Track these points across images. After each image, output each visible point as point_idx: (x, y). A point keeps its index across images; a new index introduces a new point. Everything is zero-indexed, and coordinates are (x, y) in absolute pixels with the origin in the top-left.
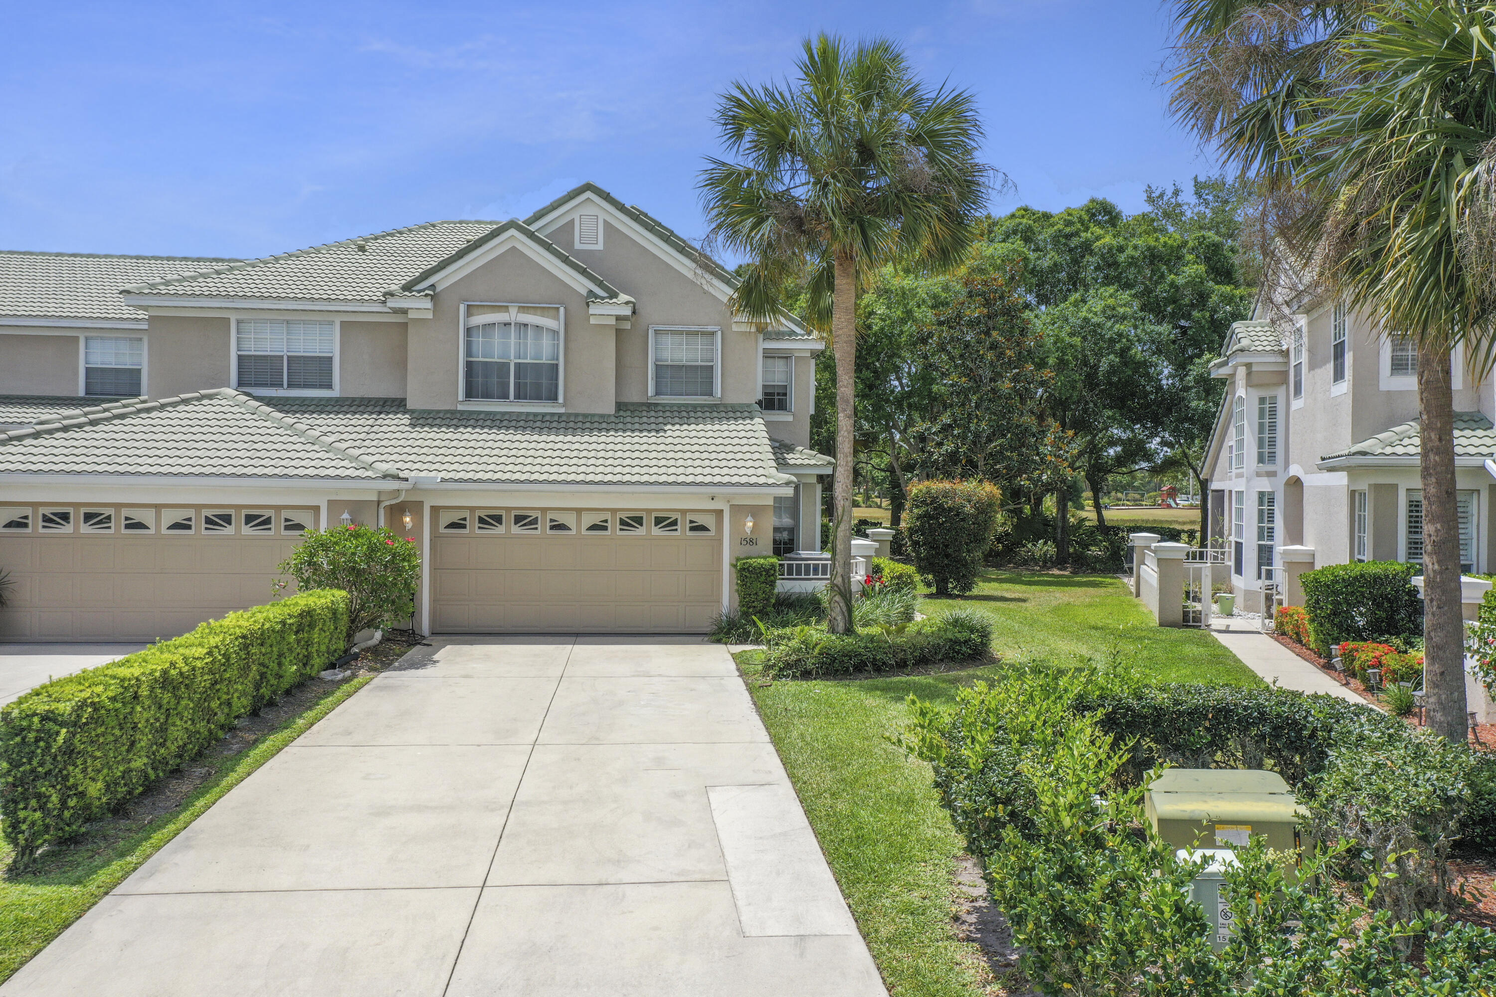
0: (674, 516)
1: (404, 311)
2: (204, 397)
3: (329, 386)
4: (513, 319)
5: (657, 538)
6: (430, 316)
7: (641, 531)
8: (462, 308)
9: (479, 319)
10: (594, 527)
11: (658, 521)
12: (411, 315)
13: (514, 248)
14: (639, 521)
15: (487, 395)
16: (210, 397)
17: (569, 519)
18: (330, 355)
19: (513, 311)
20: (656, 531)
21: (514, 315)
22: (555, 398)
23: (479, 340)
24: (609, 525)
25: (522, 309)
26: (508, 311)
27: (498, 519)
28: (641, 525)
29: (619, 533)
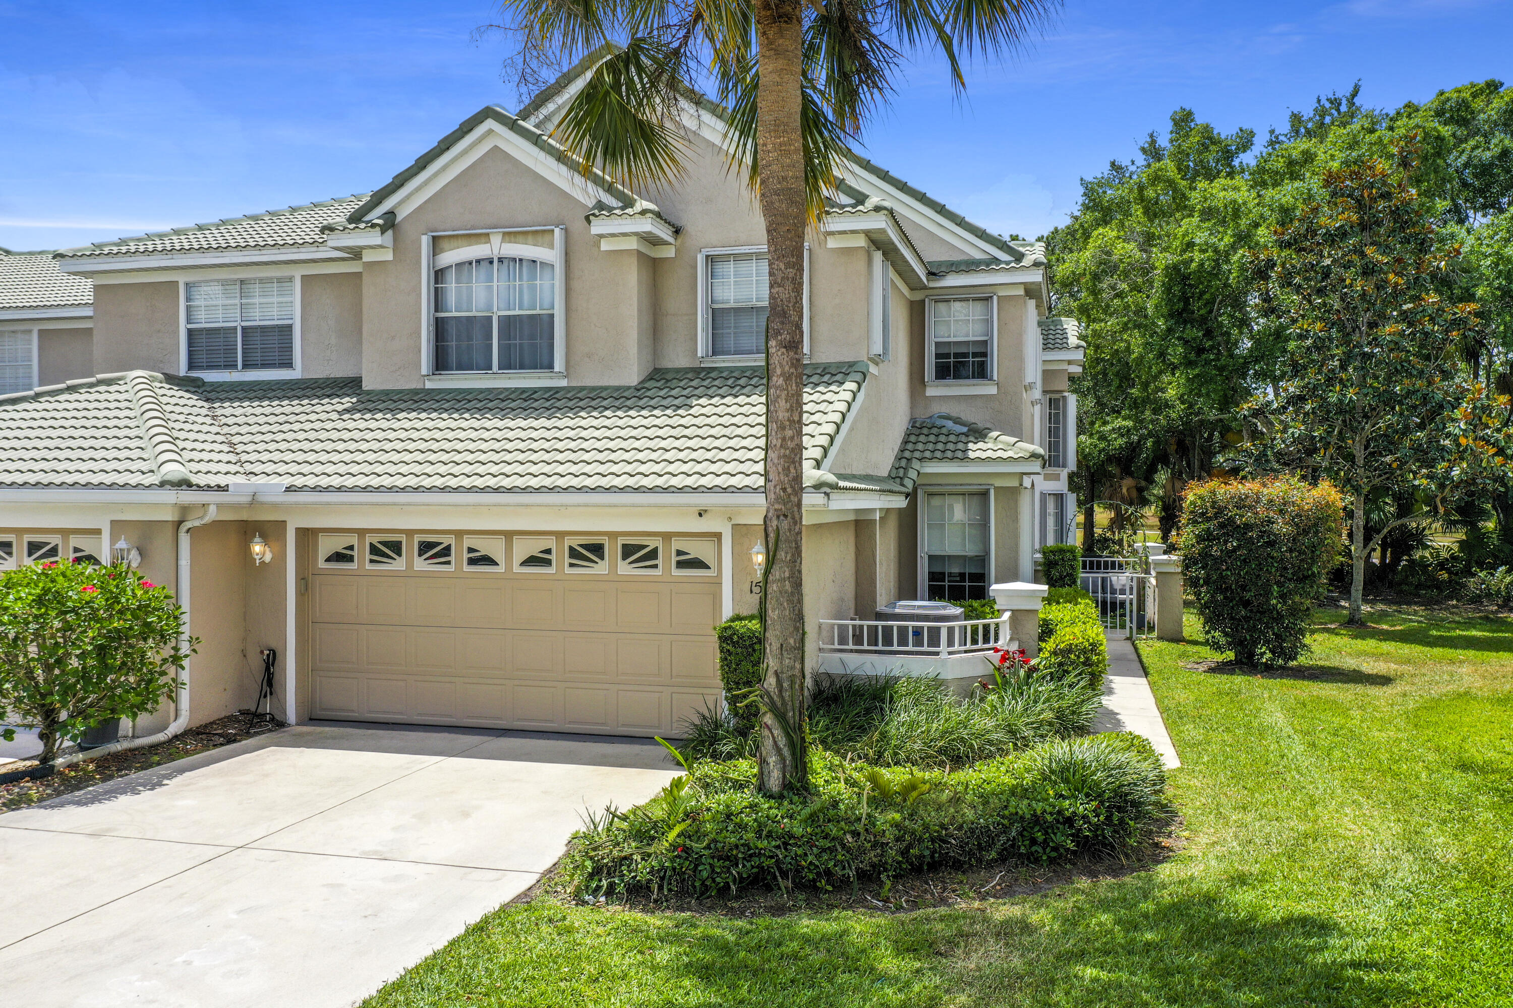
0: (652, 543)
1: (356, 253)
2: (100, 382)
3: (289, 365)
4: (496, 252)
5: (628, 579)
6: (388, 256)
7: (601, 568)
8: (425, 241)
9: (450, 257)
10: (531, 561)
11: (628, 551)
12: (368, 257)
13: (496, 147)
14: (597, 550)
15: (464, 366)
16: (109, 382)
17: (494, 548)
18: (289, 322)
19: (496, 240)
20: (625, 568)
21: (497, 247)
22: (551, 366)
23: (451, 286)
24: (553, 557)
25: (509, 236)
26: (489, 242)
27: (396, 547)
28: (602, 558)
29: (568, 570)
